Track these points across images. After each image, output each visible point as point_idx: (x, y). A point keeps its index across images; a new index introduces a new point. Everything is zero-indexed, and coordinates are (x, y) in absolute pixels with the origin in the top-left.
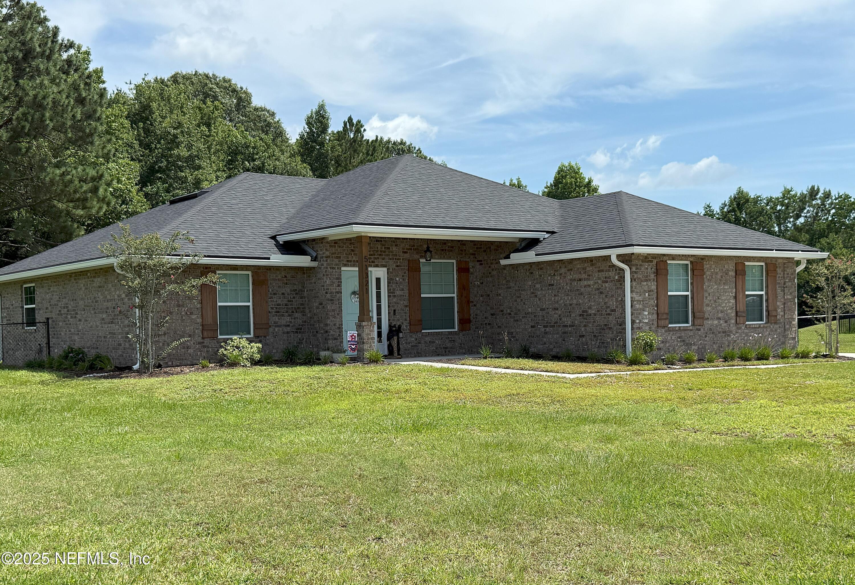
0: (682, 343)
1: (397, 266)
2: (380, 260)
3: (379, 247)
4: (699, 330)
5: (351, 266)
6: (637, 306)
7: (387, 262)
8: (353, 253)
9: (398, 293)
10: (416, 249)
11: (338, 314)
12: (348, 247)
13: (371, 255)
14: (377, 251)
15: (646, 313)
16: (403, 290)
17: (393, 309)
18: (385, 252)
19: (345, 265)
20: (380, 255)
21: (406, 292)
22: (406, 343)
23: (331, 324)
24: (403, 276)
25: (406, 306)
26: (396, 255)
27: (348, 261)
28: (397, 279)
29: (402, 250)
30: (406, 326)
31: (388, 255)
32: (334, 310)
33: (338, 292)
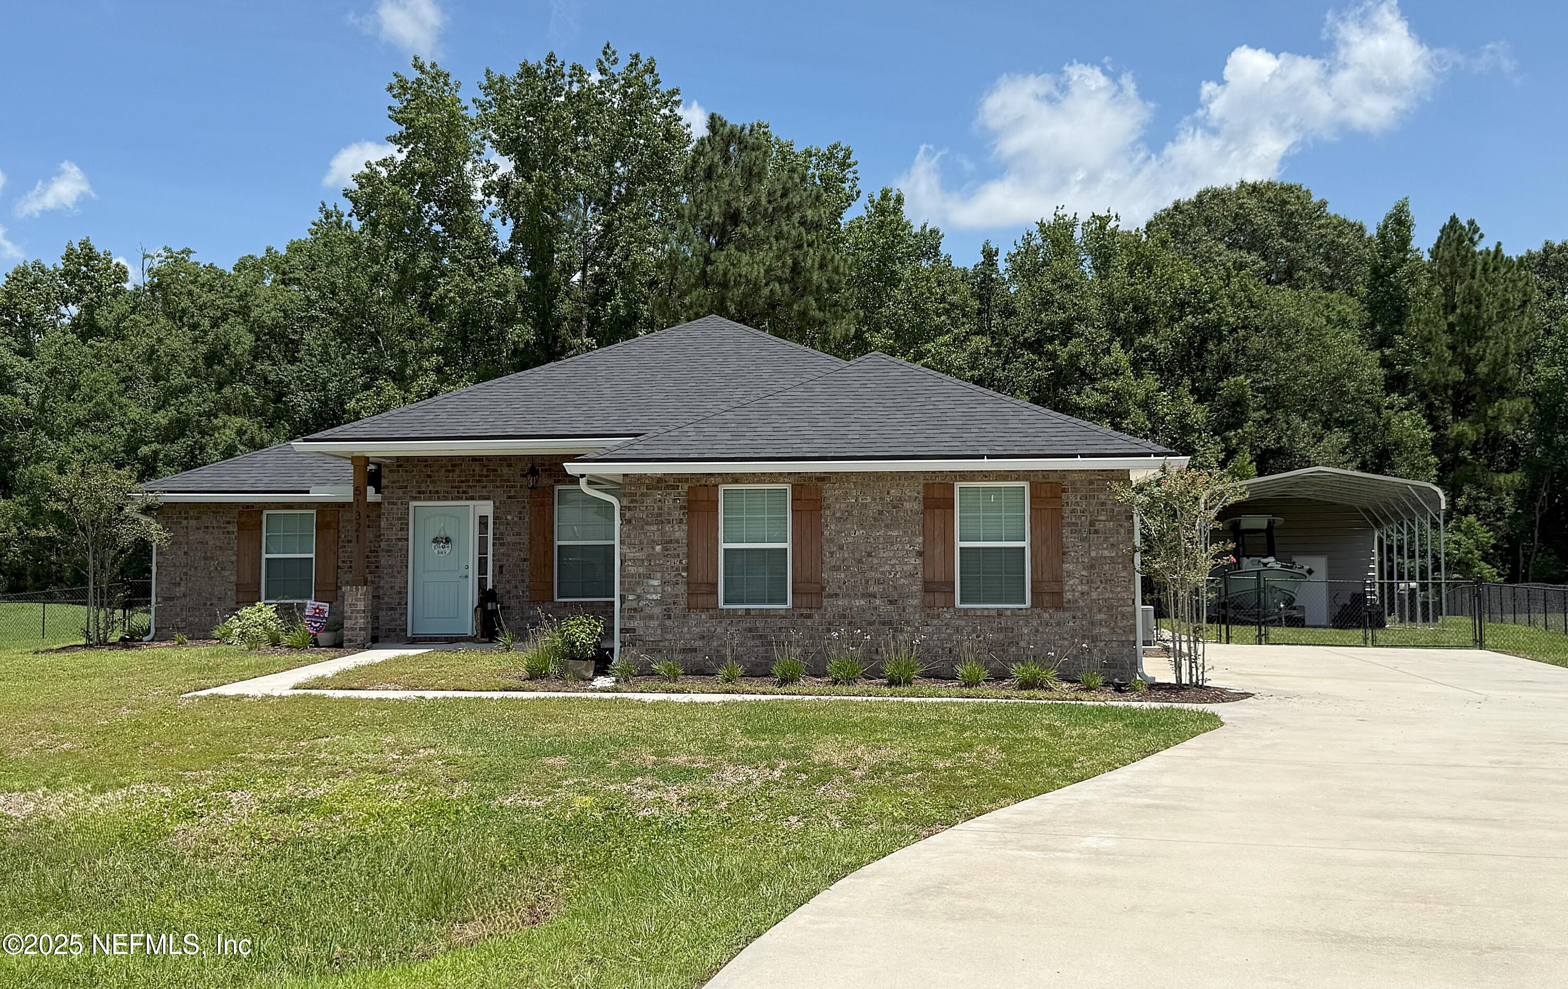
0: (758, 642)
1: (509, 497)
2: (478, 489)
3: (477, 469)
4: (810, 616)
5: (425, 500)
6: (632, 570)
7: (491, 492)
8: (429, 480)
9: (509, 539)
10: (546, 470)
11: (399, 572)
12: (421, 471)
13: (462, 482)
14: (474, 476)
15: (656, 583)
16: (519, 534)
17: (498, 564)
18: (487, 476)
19: (415, 499)
20: (479, 481)
21: (525, 538)
22: (522, 619)
23: (386, 586)
24: (520, 513)
25: (525, 560)
26: (509, 481)
27: (419, 492)
28: (509, 517)
29: (519, 473)
30: (523, 592)
31: (493, 481)
32: (392, 566)
33: (400, 540)
